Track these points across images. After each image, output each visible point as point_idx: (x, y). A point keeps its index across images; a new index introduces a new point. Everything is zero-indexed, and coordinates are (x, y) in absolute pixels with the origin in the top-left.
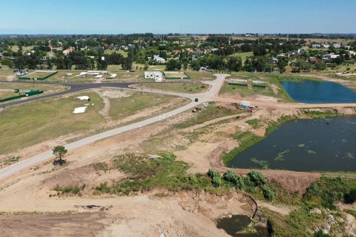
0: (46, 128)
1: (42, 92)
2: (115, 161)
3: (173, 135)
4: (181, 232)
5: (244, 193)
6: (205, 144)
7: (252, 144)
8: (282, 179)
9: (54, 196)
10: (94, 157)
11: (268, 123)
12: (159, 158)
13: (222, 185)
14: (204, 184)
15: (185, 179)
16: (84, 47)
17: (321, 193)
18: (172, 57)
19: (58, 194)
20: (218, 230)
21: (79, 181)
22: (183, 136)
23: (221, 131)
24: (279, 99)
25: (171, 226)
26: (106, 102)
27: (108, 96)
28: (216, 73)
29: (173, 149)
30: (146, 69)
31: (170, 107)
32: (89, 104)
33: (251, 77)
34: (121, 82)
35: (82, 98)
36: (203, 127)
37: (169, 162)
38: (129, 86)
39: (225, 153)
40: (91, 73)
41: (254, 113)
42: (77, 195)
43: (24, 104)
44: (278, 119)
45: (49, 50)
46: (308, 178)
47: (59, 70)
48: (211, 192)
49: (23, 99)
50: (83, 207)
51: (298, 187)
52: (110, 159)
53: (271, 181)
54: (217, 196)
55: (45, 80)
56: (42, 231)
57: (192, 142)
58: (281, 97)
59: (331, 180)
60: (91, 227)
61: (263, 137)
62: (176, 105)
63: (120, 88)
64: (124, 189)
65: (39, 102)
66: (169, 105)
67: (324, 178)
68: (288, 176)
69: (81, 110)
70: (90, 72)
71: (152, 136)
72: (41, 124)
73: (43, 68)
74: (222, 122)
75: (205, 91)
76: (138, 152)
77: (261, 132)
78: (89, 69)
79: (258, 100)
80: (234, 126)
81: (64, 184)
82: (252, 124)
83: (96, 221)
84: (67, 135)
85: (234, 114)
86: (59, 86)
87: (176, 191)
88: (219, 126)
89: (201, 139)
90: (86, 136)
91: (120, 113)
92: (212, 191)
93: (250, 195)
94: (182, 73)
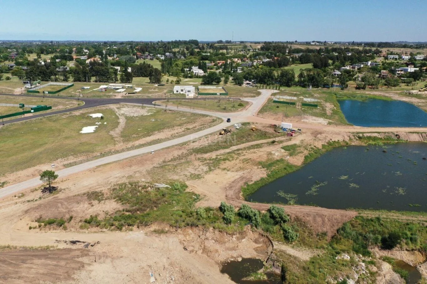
0: (45, 150)
1: (50, 108)
2: (114, 190)
3: (190, 161)
4: (176, 276)
5: (261, 233)
6: (226, 173)
7: (284, 175)
8: (307, 216)
9: (34, 228)
10: (91, 184)
11: (309, 150)
12: (167, 188)
13: (235, 222)
14: (214, 220)
15: (191, 214)
16: (113, 55)
17: (354, 236)
18: (215, 69)
19: (40, 226)
20: (221, 274)
21: (66, 212)
22: (202, 163)
23: (249, 158)
24: (330, 121)
25: (164, 268)
26: (122, 121)
27: (126, 113)
28: (261, 89)
29: (186, 178)
30: (178, 82)
31: (194, 127)
32: (100, 123)
33: (303, 94)
34: (146, 97)
35: (94, 115)
36: (228, 153)
37: (178, 193)
38: (153, 103)
39: (247, 184)
40: (112, 87)
41: (295, 137)
42: (61, 228)
43: (27, 121)
44: (323, 145)
45: (71, 59)
46: (340, 217)
47: (76, 83)
48: (221, 230)
49: (27, 115)
50: (66, 242)
51: (326, 227)
52: (109, 187)
53: (295, 219)
54: (228, 235)
55: (57, 94)
56: (10, 268)
57: (210, 170)
58: (334, 118)
59: (368, 220)
60: (68, 266)
61: (299, 166)
62: (202, 126)
63: (141, 105)
64: (116, 223)
65: (44, 120)
66: (194, 125)
67: (360, 218)
68: (316, 213)
69: (89, 129)
70: (112, 85)
71: (164, 162)
72: (41, 145)
73: (58, 80)
74: (253, 147)
75: (241, 110)
76: (143, 181)
77: (298, 161)
78: (112, 81)
79: (304, 122)
80: (266, 152)
81: (48, 215)
82: (289, 150)
83: (76, 259)
84: (66, 158)
85: (270, 138)
86: (72, 101)
87: (179, 228)
88: (248, 151)
89: (222, 166)
90: (88, 160)
91: (134, 134)
92: (222, 228)
93: (268, 234)
94: (220, 87)
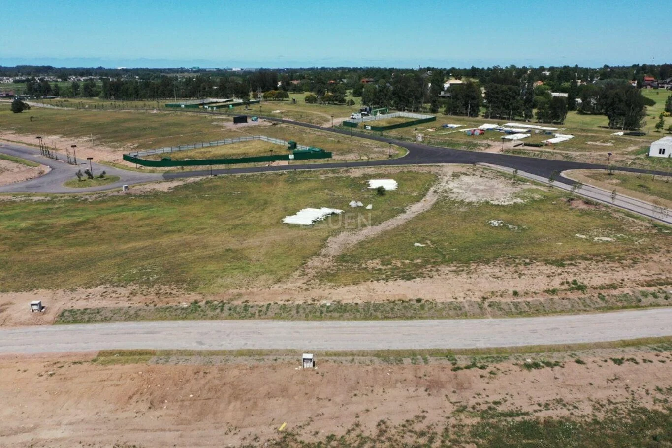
27: (455, 190)
32: (359, 204)
38: (563, 174)
40: (506, 128)
49: (278, 163)
63: (511, 171)
70: (510, 125)
78: (519, 118)
